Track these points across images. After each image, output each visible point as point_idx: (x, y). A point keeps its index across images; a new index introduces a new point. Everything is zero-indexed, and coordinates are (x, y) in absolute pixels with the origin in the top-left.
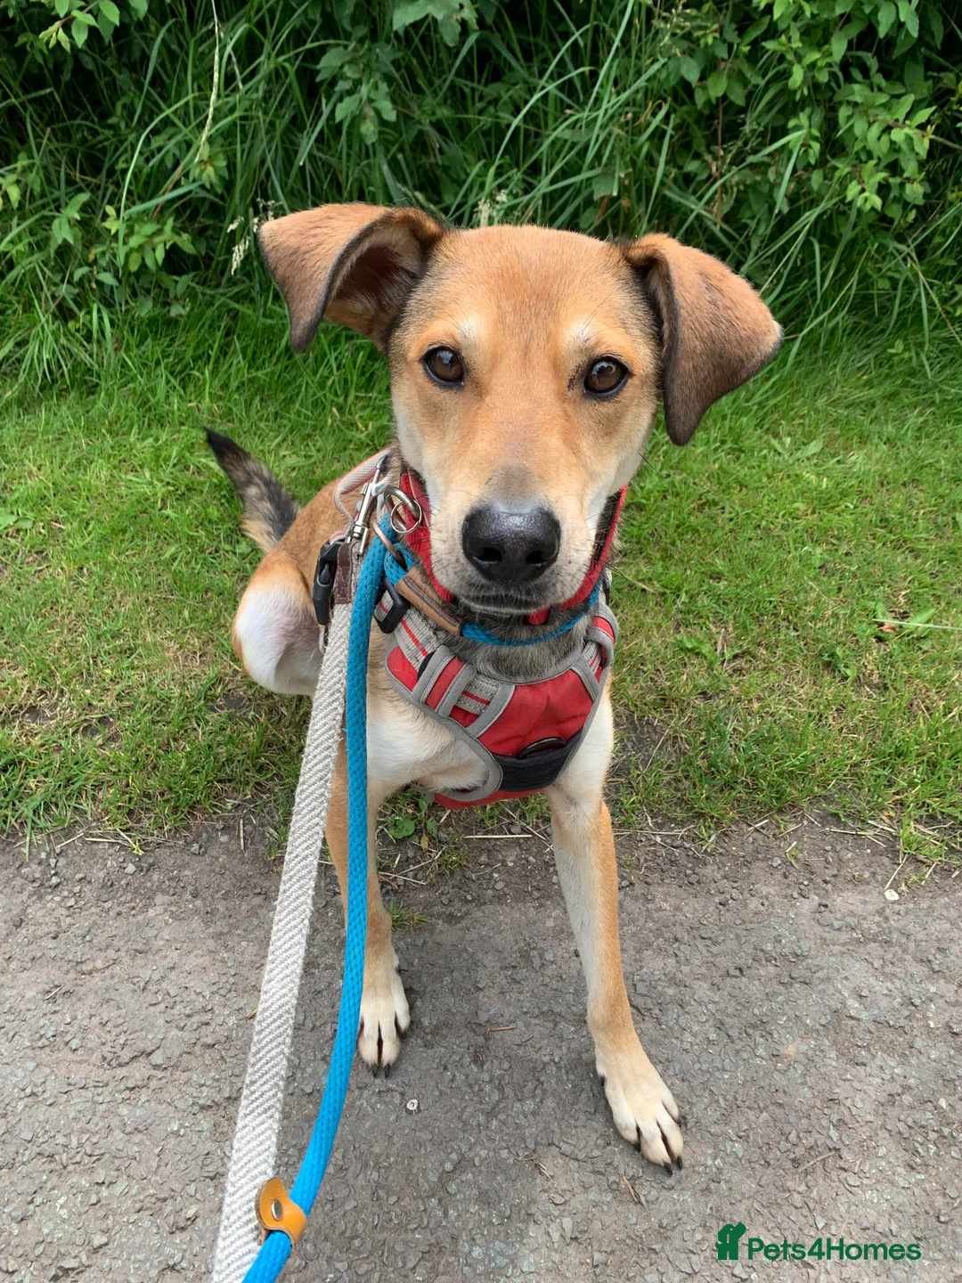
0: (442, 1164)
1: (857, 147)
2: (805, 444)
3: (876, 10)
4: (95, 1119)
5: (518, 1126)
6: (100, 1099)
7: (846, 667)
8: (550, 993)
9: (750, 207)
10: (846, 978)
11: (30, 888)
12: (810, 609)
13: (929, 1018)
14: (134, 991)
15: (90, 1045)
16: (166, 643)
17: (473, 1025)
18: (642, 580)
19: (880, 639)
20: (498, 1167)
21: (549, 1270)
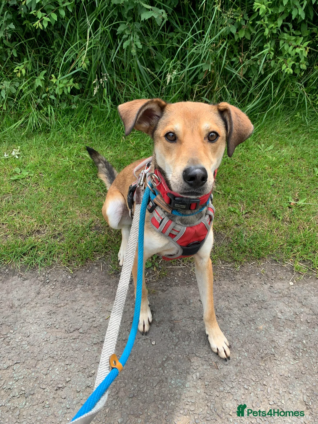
0: (162, 359)
1: (285, 53)
2: (268, 146)
3: (292, 10)
4: (65, 347)
5: (183, 349)
6: (66, 342)
7: (279, 216)
8: (192, 312)
9: (252, 72)
10: (278, 307)
11: (41, 283)
12: (269, 198)
13: (301, 318)
14: (73, 312)
15: (62, 327)
16: (76, 211)
17: (170, 321)
18: (218, 190)
19: (290, 207)
20: (178, 359)
21: (193, 387)
